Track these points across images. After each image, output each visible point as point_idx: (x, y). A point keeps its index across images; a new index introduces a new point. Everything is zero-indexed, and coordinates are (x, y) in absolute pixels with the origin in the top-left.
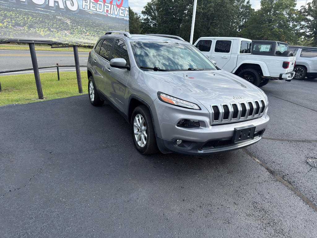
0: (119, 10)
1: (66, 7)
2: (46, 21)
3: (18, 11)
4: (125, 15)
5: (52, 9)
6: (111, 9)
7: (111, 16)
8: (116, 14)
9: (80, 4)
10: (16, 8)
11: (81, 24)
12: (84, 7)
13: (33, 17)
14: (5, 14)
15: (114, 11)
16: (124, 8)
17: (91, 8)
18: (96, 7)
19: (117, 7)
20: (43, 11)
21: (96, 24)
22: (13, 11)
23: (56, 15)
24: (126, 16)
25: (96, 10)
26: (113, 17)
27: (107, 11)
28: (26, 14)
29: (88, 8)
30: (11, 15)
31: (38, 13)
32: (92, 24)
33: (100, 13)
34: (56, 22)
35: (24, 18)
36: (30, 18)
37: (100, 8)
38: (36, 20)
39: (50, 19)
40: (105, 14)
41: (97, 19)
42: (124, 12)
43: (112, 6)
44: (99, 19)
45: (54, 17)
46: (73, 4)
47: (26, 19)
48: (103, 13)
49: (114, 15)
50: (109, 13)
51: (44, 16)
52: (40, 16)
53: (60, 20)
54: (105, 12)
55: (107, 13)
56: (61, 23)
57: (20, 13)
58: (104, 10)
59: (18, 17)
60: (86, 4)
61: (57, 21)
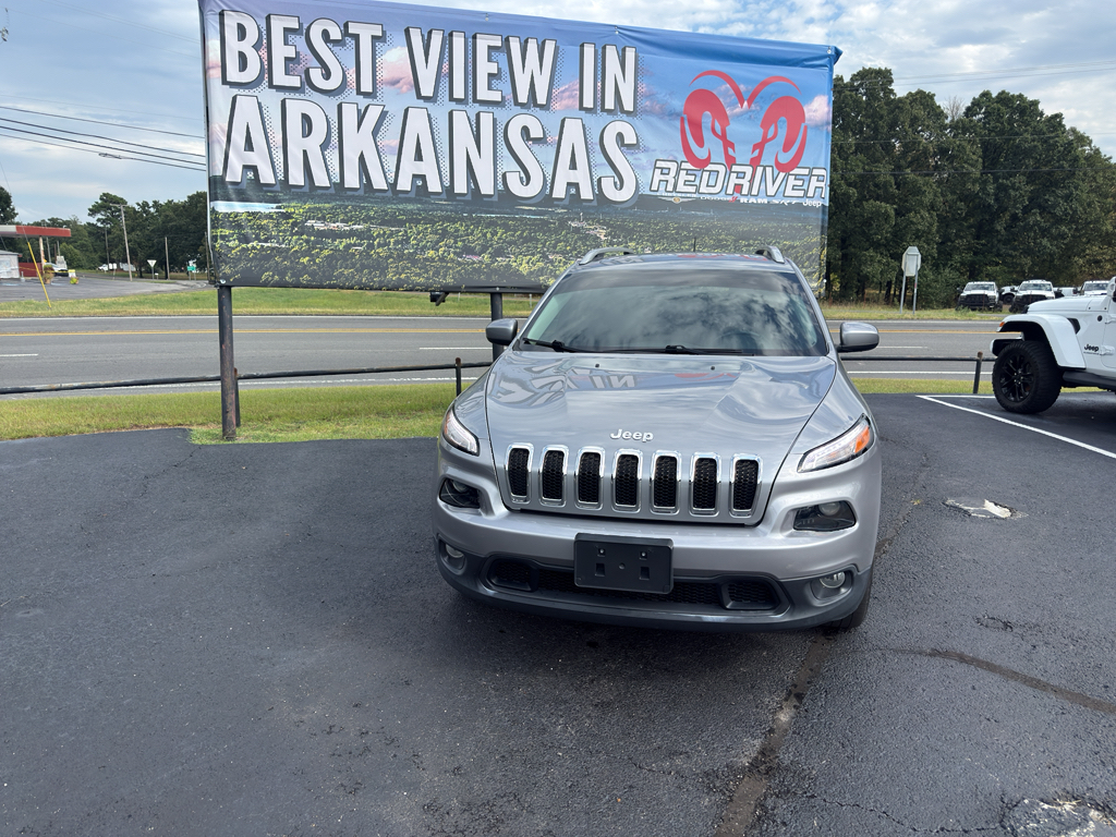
0: (785, 179)
1: (600, 195)
2: (540, 236)
3: (474, 219)
4: (806, 192)
5: (558, 206)
6: (751, 181)
7: (753, 200)
8: (771, 191)
9: (644, 180)
10: (470, 213)
11: (641, 236)
12: (654, 187)
13: (507, 228)
14: (444, 230)
15: (763, 184)
16: (806, 172)
17: (681, 187)
18: (697, 183)
19: (776, 171)
20: (534, 213)
21: (689, 232)
22: (462, 219)
23: (569, 219)
24: (810, 194)
25: (697, 191)
26: (757, 204)
27: (738, 188)
28: (491, 224)
29: (670, 188)
30: (457, 230)
31: (521, 219)
32: (677, 233)
33: (708, 197)
34: (565, 236)
35: (485, 235)
36: (500, 232)
37: (712, 183)
38: (513, 236)
39: (549, 230)
40: (730, 198)
41: (696, 216)
42: (806, 184)
43: (760, 170)
44: (703, 216)
45: (563, 223)
46: (620, 184)
47: (489, 235)
48: (722, 197)
49: (763, 198)
50: (745, 191)
51: (538, 225)
52: (526, 224)
53: (577, 230)
54: (730, 191)
55: (736, 195)
56: (580, 239)
57: (477, 222)
58: (724, 188)
59: (472, 234)
60: (663, 177)
61: (567, 233)
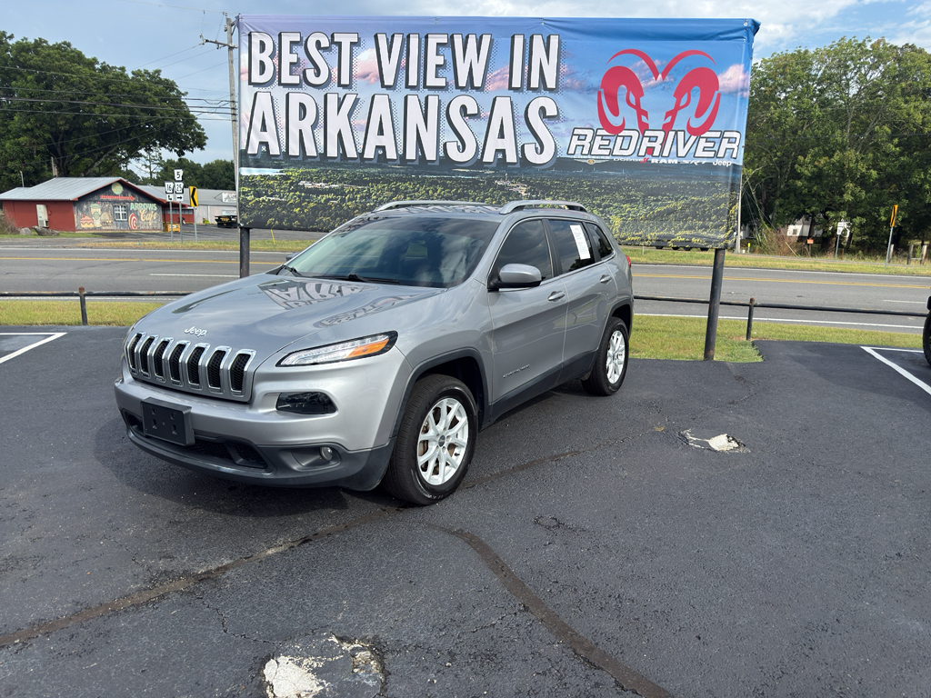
0: (697, 142)
1: (523, 159)
2: (471, 192)
3: (420, 179)
4: (716, 153)
5: (487, 168)
6: (663, 145)
7: (663, 161)
8: (682, 152)
9: (563, 145)
10: (417, 174)
11: (557, 193)
12: (571, 151)
13: (445, 186)
14: (397, 188)
15: (674, 147)
16: (718, 134)
17: (596, 150)
18: (611, 147)
19: (688, 135)
20: (468, 174)
21: (601, 189)
22: (411, 180)
23: (496, 179)
24: (721, 154)
25: (611, 153)
26: (668, 164)
27: (650, 150)
28: (434, 183)
29: (586, 152)
30: (407, 188)
31: (457, 179)
32: (590, 190)
33: (621, 159)
34: (492, 192)
35: (427, 192)
36: (440, 189)
37: (625, 146)
38: (450, 192)
39: (479, 188)
40: (641, 159)
41: (608, 176)
42: (717, 146)
43: (671, 134)
44: (615, 175)
45: (490, 182)
46: (541, 148)
47: (430, 192)
48: (634, 158)
49: (673, 159)
50: (656, 153)
51: (469, 184)
52: (460, 183)
53: (502, 188)
54: (642, 153)
55: (647, 156)
56: (504, 195)
57: (422, 182)
58: (637, 151)
59: (417, 191)
60: (580, 143)
61: (494, 190)
